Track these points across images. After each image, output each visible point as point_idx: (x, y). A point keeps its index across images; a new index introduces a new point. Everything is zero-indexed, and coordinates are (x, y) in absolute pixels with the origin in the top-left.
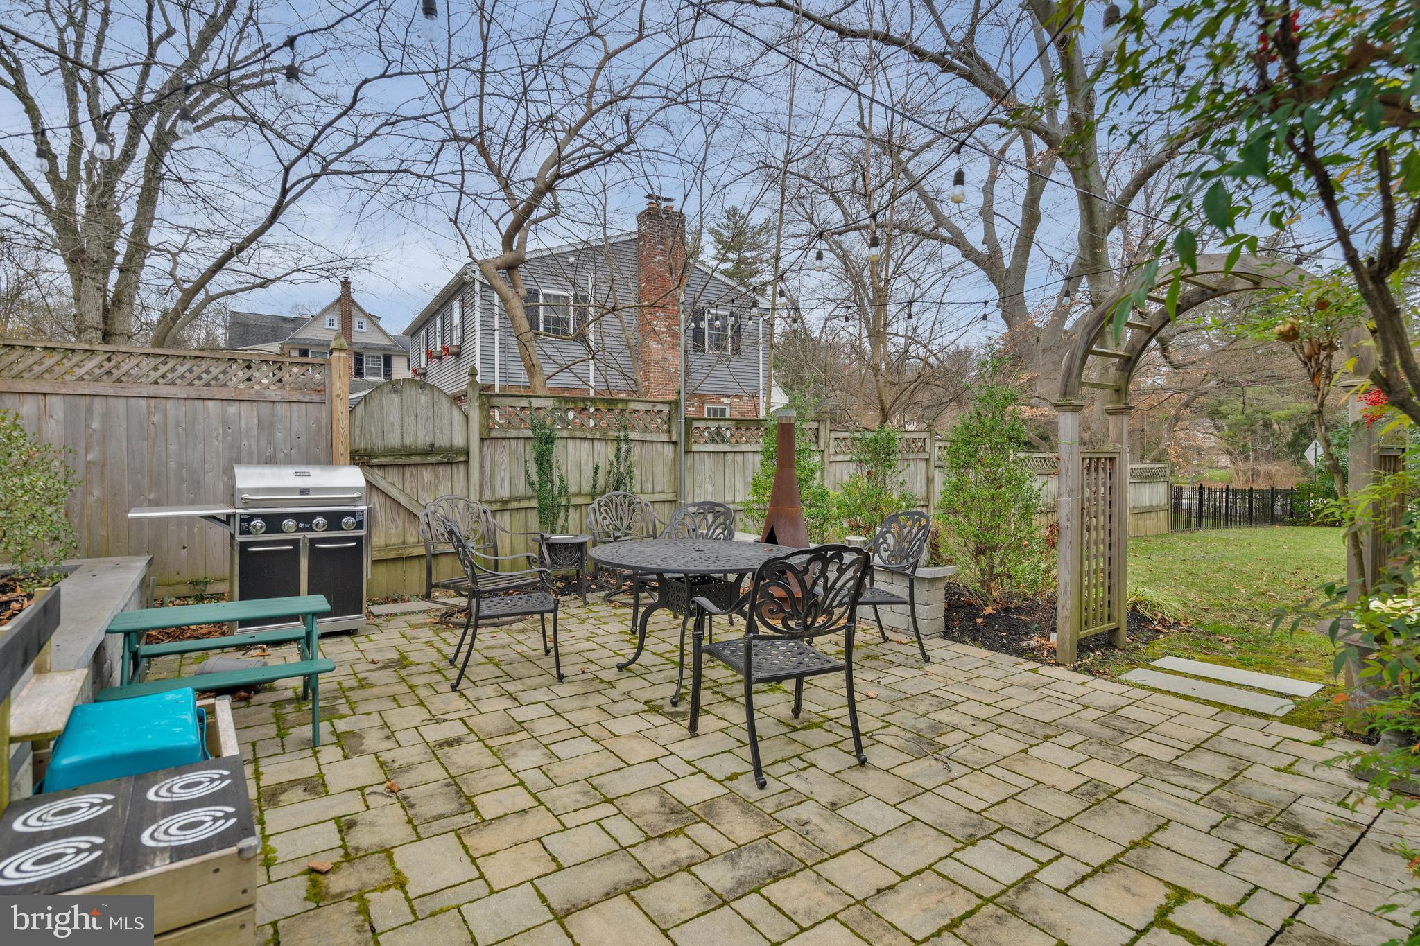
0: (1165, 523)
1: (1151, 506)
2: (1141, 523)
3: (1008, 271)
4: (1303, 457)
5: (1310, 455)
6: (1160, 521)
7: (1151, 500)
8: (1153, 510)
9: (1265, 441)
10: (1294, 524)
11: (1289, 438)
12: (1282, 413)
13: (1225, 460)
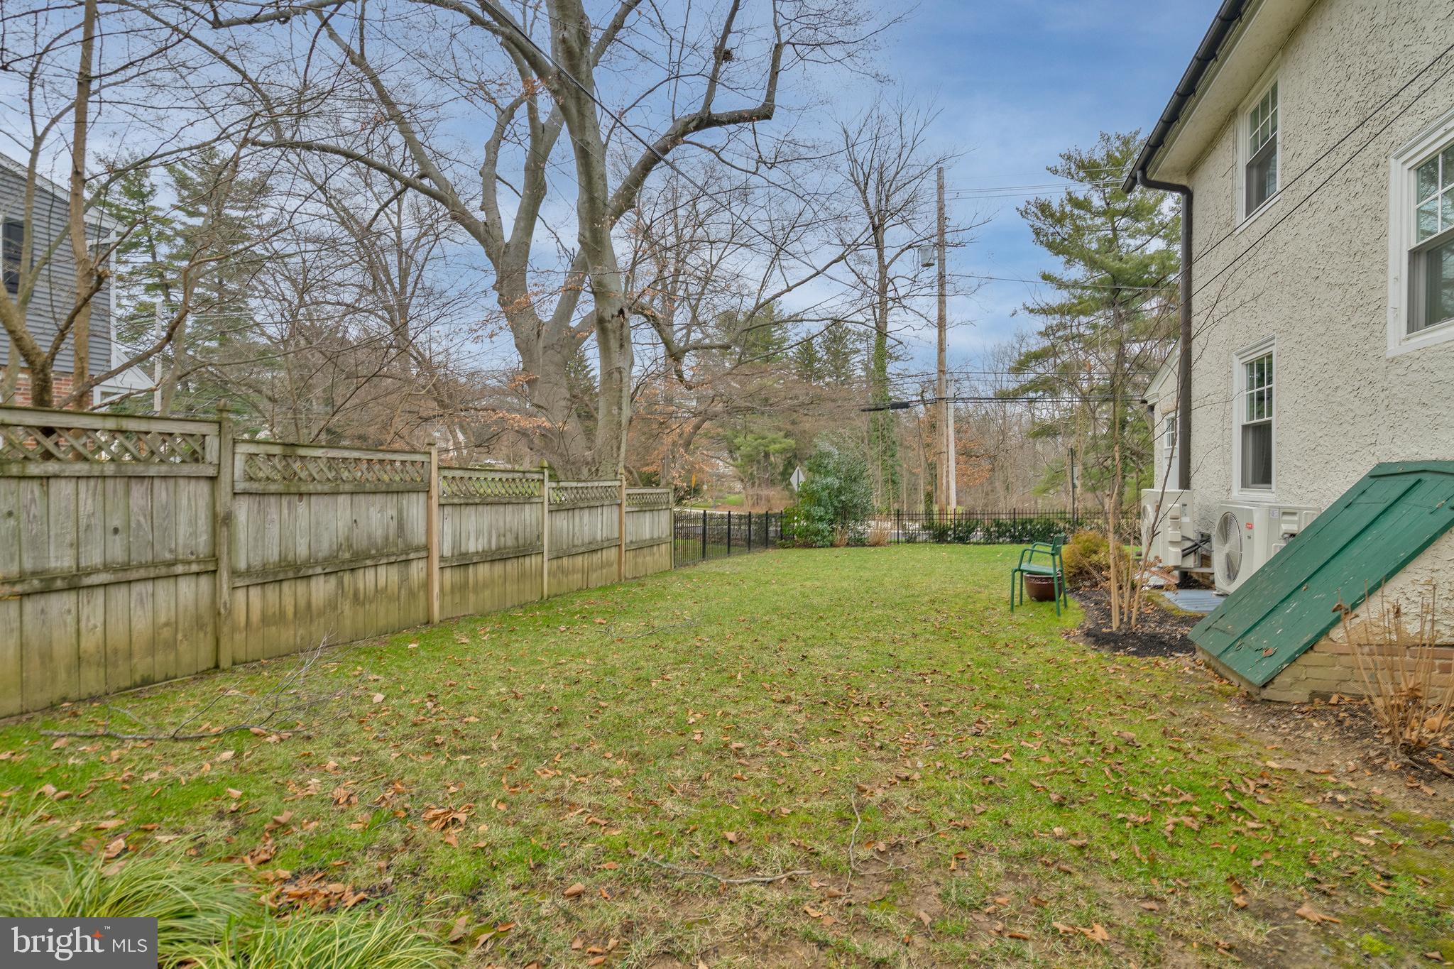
0: (668, 558)
1: (652, 539)
2: (640, 560)
3: (507, 245)
4: (790, 484)
5: (793, 480)
6: (662, 556)
7: (652, 531)
8: (654, 543)
9: (766, 470)
10: (783, 546)
11: (781, 469)
12: (777, 446)
13: (738, 486)
